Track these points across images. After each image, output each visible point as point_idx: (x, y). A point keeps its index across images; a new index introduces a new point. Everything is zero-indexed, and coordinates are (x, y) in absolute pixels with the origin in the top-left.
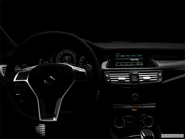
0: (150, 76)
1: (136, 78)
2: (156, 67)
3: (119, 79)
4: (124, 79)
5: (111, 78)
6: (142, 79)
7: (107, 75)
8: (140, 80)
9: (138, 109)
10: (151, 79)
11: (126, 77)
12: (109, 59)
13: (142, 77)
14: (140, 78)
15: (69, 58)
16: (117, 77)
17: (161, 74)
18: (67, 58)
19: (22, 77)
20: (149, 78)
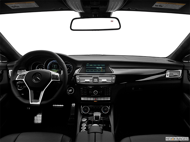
0: (107, 79)
1: (96, 81)
2: (112, 73)
3: (86, 80)
4: (89, 80)
5: (80, 80)
6: (101, 81)
7: (78, 78)
8: (100, 82)
9: (98, 101)
10: (107, 81)
11: (90, 79)
12: (81, 67)
13: (101, 79)
14: (100, 80)
15: (56, 66)
16: (85, 79)
17: (114, 78)
18: (55, 66)
19: (21, 78)
20: (106, 80)
